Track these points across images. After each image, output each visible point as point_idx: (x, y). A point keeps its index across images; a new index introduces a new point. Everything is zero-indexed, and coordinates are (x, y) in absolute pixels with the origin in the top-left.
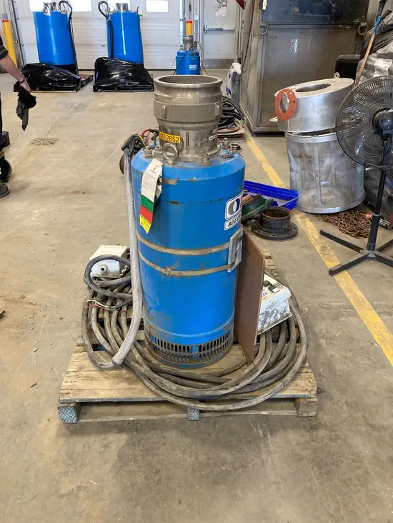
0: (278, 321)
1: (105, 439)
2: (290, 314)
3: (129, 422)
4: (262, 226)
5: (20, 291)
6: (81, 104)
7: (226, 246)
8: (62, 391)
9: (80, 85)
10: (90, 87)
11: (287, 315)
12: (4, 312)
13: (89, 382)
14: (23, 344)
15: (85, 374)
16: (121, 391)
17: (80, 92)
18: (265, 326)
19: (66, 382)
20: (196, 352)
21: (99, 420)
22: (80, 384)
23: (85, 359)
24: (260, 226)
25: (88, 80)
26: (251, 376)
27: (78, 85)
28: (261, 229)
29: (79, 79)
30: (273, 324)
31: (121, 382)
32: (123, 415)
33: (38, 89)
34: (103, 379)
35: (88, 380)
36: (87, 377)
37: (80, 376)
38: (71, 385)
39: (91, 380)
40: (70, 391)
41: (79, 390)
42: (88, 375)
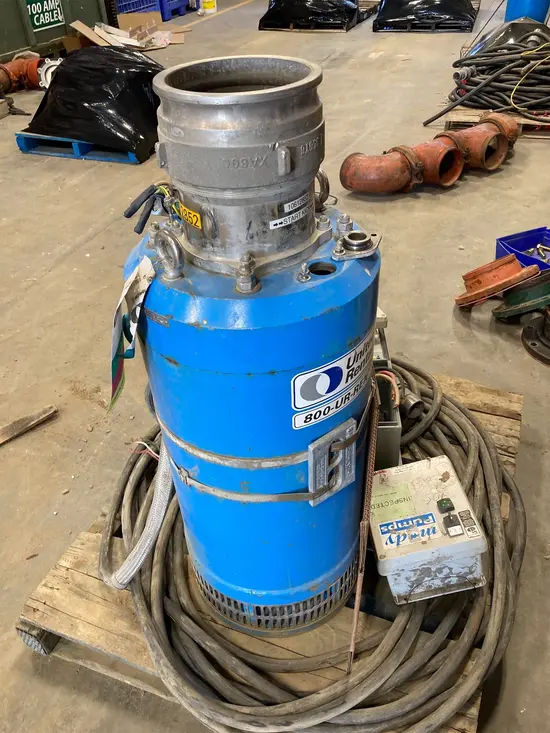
0: (449, 586)
1: (74, 702)
2: (479, 580)
3: (122, 686)
4: (543, 335)
5: (99, 378)
6: (343, 54)
7: (300, 459)
8: (30, 603)
9: (355, 19)
10: (369, 23)
11: (476, 581)
12: (55, 412)
13: (75, 598)
14: (57, 474)
15: (79, 578)
16: (111, 636)
17: (353, 32)
18: (419, 590)
19: (45, 585)
20: (250, 614)
21: (80, 663)
22: (62, 597)
23: (93, 549)
24: (539, 333)
25: (370, 13)
26: (326, 711)
27: (351, 21)
28: (538, 339)
29: (355, 10)
30: (437, 590)
31: (122, 617)
32: (116, 670)
33: (291, 26)
34: (99, 600)
35: (76, 593)
36: (79, 586)
37: (70, 580)
38: (47, 595)
39: (81, 595)
40: (41, 607)
41: (54, 609)
42: (82, 582)
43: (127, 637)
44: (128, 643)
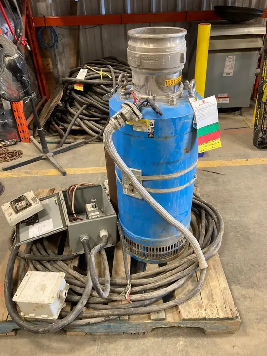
15: (205, 301)
16: (218, 273)
19: (219, 314)
22: (218, 303)
34: (209, 287)
35: (212, 298)
36: (208, 299)
37: (209, 305)
38: (222, 310)
39: (212, 296)
40: (228, 308)
41: (225, 302)
42: (207, 299)
43: (214, 268)
44: (216, 267)
